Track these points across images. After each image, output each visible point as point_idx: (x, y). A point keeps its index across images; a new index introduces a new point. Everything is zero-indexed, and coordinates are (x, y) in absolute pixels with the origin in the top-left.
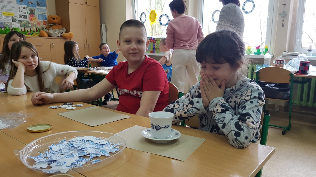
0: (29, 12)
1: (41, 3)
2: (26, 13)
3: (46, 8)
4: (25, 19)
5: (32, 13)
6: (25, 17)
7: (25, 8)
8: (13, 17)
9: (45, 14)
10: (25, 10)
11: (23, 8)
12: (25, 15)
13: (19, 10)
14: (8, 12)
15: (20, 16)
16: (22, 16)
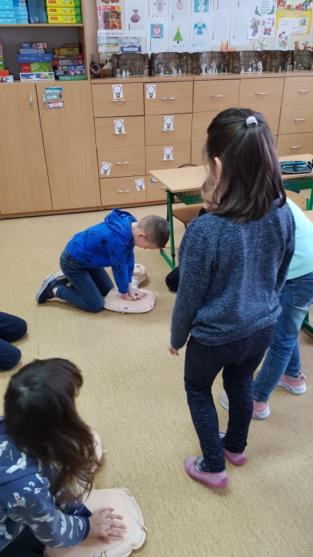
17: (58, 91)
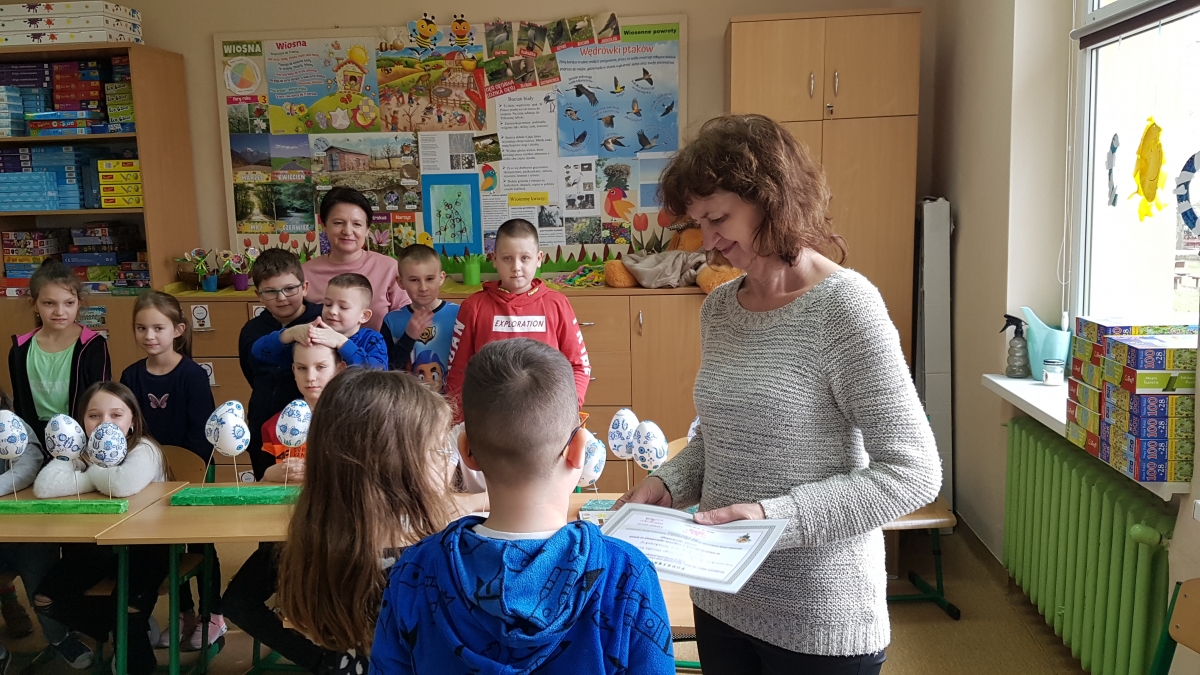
0: (604, 182)
1: (656, 137)
2: (591, 188)
5: (617, 181)
6: (588, 201)
7: (590, 169)
8: (543, 208)
10: (589, 177)
11: (583, 169)
12: (587, 196)
14: (529, 189)
15: (571, 203)
16: (578, 202)
17: (100, 313)
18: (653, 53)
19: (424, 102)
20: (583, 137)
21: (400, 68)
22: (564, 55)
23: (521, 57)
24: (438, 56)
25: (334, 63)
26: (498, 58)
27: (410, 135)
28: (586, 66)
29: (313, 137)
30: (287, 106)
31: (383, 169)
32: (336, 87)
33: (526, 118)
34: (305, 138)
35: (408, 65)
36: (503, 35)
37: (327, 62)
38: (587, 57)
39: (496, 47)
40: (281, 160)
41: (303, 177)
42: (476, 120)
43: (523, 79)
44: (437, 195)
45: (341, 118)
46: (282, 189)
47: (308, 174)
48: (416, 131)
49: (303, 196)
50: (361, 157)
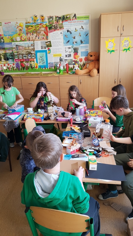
0: (73, 51)
1: (84, 41)
2: (70, 53)
3: (88, 45)
4: (70, 58)
5: (76, 51)
6: (70, 55)
7: (70, 48)
8: (60, 57)
9: (88, 51)
10: (70, 50)
11: (69, 49)
12: (70, 54)
13: (65, 51)
14: (58, 53)
15: (66, 56)
16: (68, 56)
18: (84, 23)
19: (35, 34)
20: (69, 41)
21: (30, 27)
22: (65, 23)
23: (55, 24)
24: (38, 24)
25: (17, 27)
26: (51, 24)
27: (32, 42)
28: (69, 26)
29: (13, 43)
30: (7, 36)
31: (27, 49)
32: (17, 32)
33: (57, 37)
34: (11, 43)
35: (32, 27)
36: (52, 19)
37: (15, 26)
38: (69, 24)
39: (50, 22)
40: (7, 48)
41: (11, 52)
42: (46, 38)
43: (56, 29)
44: (39, 55)
45: (18, 39)
46: (7, 54)
47: (13, 51)
48: (34, 41)
49: (12, 56)
50: (23, 47)
